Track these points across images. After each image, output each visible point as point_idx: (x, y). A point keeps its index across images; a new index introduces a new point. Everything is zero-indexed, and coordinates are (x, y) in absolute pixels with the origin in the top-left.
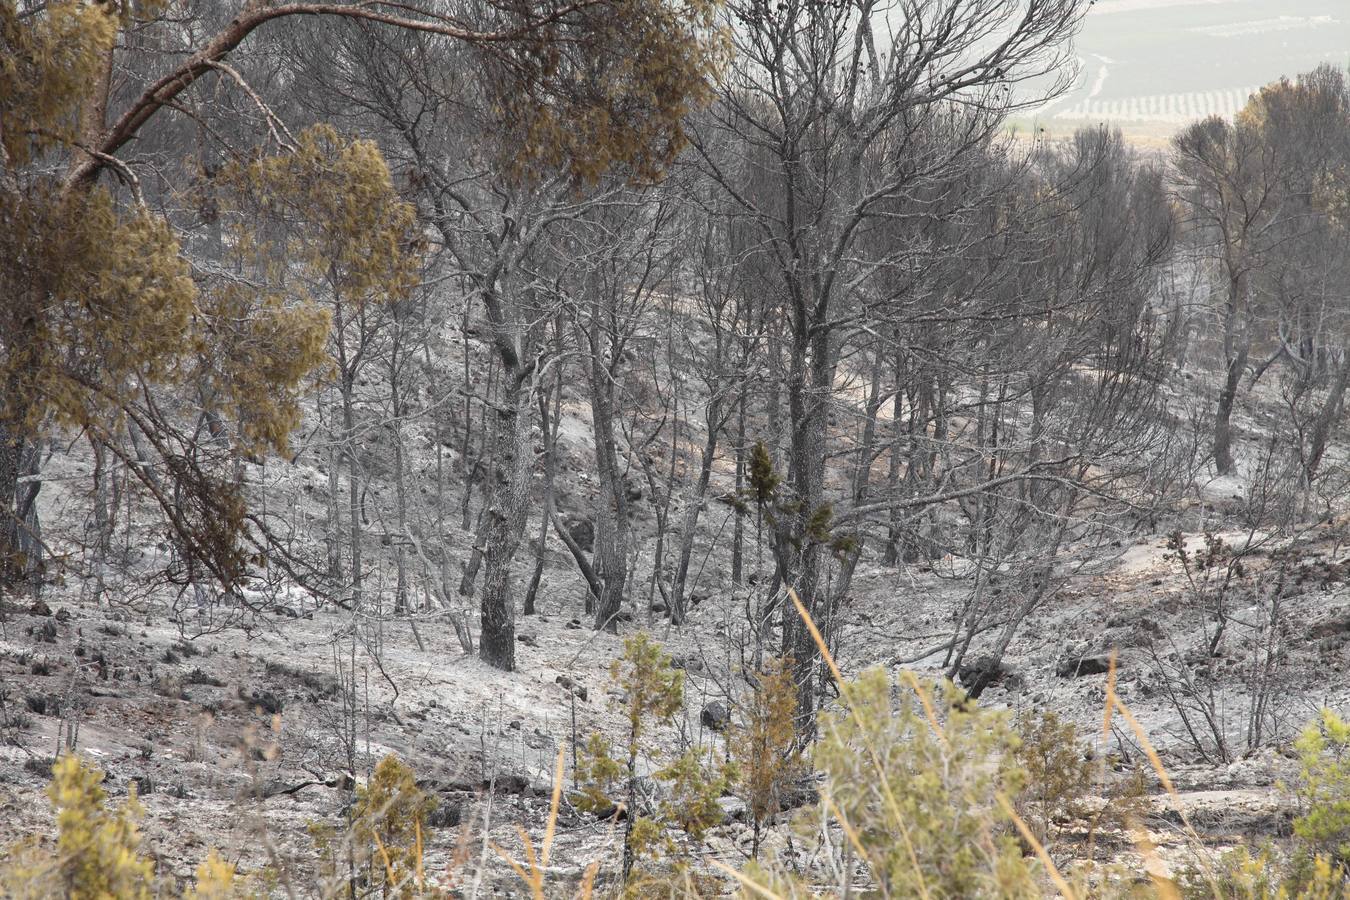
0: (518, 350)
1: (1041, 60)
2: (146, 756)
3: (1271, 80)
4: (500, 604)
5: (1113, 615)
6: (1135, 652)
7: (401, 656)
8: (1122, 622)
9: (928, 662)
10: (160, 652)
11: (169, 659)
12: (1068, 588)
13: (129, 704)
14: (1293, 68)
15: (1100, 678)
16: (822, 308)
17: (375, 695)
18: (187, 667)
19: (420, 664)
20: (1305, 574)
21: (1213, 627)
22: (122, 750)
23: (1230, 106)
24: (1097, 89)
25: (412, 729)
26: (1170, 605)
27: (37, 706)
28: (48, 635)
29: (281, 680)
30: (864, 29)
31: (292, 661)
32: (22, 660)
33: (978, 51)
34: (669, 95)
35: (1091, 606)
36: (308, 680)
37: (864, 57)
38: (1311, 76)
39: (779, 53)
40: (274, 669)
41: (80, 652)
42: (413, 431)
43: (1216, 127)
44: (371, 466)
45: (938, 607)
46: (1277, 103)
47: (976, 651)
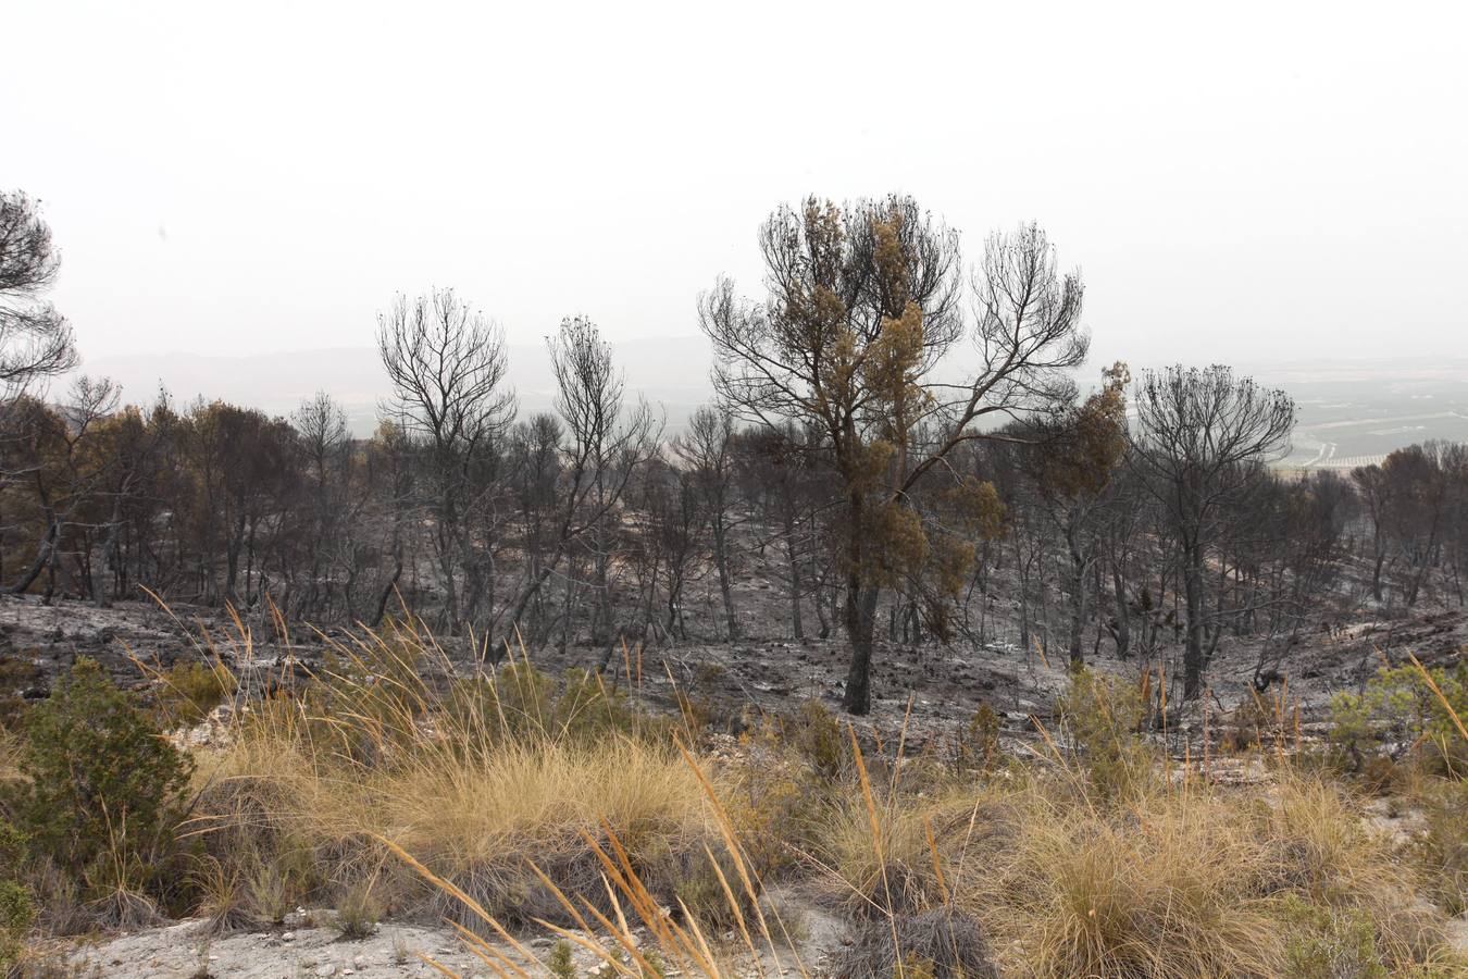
0: (1081, 555)
1: (1279, 442)
2: (942, 705)
3: (1393, 451)
4: (1078, 650)
5: (1324, 655)
6: (1332, 669)
7: (1042, 669)
8: (1327, 658)
9: (1249, 673)
10: (953, 667)
11: (956, 670)
12: (1306, 644)
13: (941, 686)
14: (1402, 445)
15: (1316, 679)
16: (1195, 539)
17: (1030, 683)
18: (962, 673)
19: (1049, 672)
20: (1401, 639)
21: (1362, 659)
22: (934, 702)
23: (1379, 461)
24: (1331, 455)
25: (1043, 697)
26: (1346, 651)
27: (906, 685)
28: (915, 661)
29: (996, 678)
30: (1208, 433)
31: (1000, 671)
32: (905, 669)
33: (1256, 439)
35: (1315, 652)
36: (1005, 677)
37: (1208, 444)
38: (1408, 449)
39: (1173, 444)
40: (994, 674)
41: (925, 667)
42: (1054, 587)
43: (1373, 468)
44: (1038, 600)
45: (1256, 651)
46: (1397, 460)
47: (1267, 668)
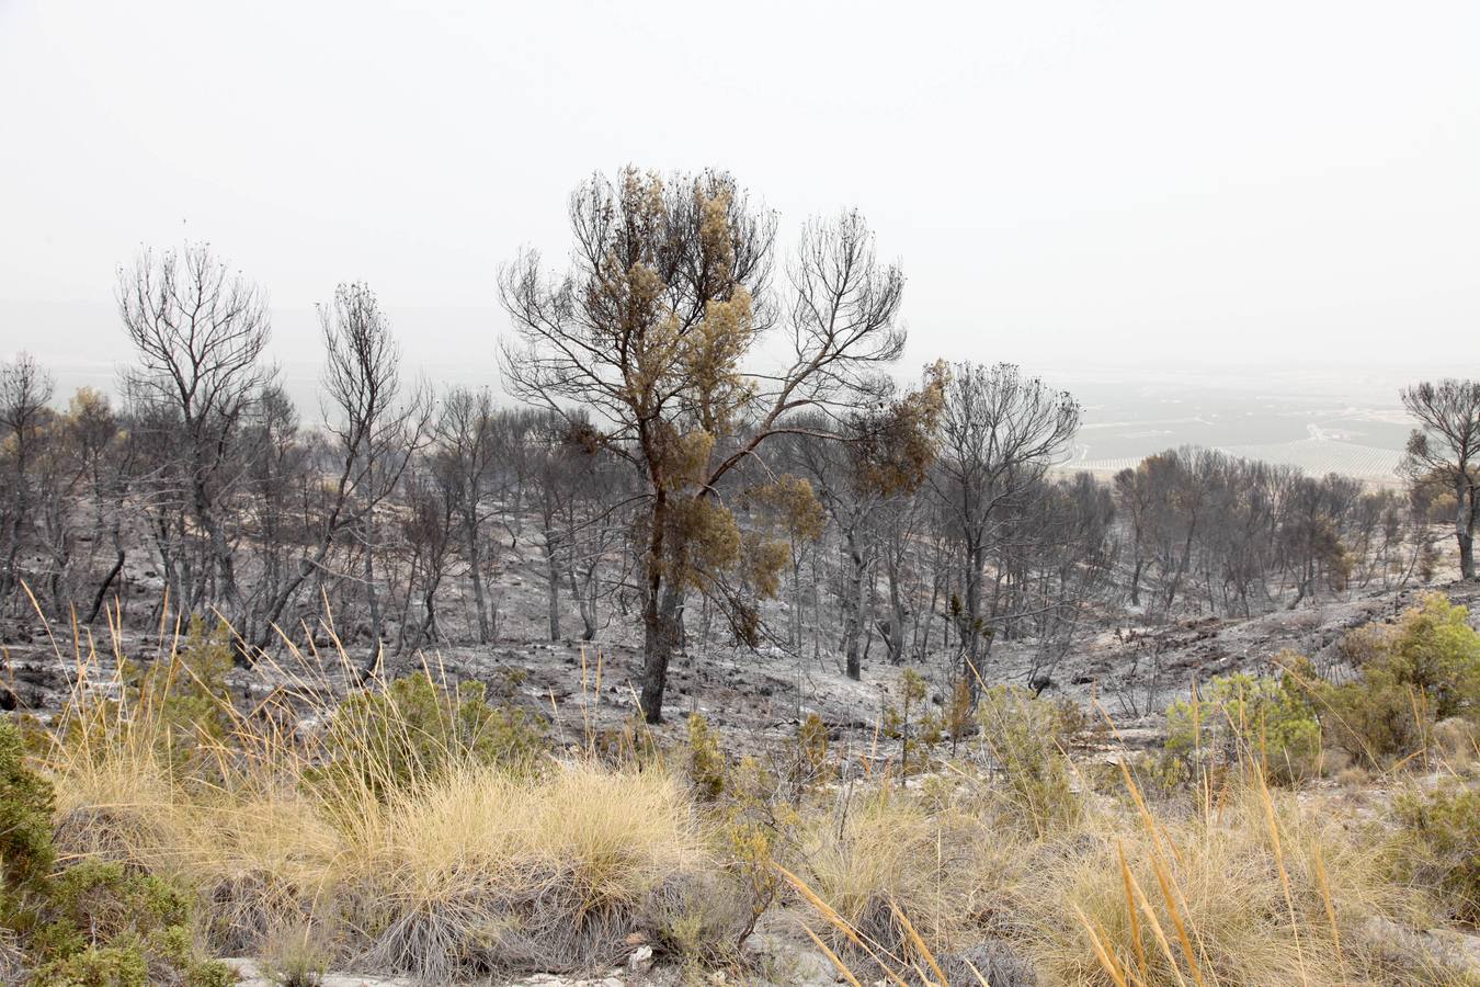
0: (861, 557)
1: (1062, 446)
2: (722, 711)
3: (1150, 454)
4: (854, 655)
5: (1093, 660)
6: (1102, 675)
7: (816, 674)
8: (1097, 663)
9: (1021, 678)
10: (727, 672)
11: (730, 674)
12: (1076, 650)
13: (715, 691)
14: (1158, 450)
15: (1088, 685)
16: (978, 541)
17: (807, 689)
18: (737, 678)
19: (825, 678)
20: (1168, 645)
21: (1132, 665)
22: (713, 709)
23: (1135, 464)
24: (1083, 457)
25: (821, 703)
26: (1116, 656)
27: (683, 692)
28: (687, 665)
29: (772, 683)
30: (993, 435)
31: (776, 676)
32: (678, 674)
33: (1038, 443)
34: (919, 461)
35: (1084, 657)
36: (782, 683)
37: (994, 445)
38: (1165, 454)
39: (961, 444)
40: (769, 679)
41: (698, 672)
42: (821, 588)
43: (1129, 472)
44: (804, 601)
45: (1026, 657)
46: (1152, 463)
47: (1040, 674)
